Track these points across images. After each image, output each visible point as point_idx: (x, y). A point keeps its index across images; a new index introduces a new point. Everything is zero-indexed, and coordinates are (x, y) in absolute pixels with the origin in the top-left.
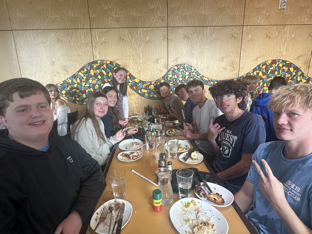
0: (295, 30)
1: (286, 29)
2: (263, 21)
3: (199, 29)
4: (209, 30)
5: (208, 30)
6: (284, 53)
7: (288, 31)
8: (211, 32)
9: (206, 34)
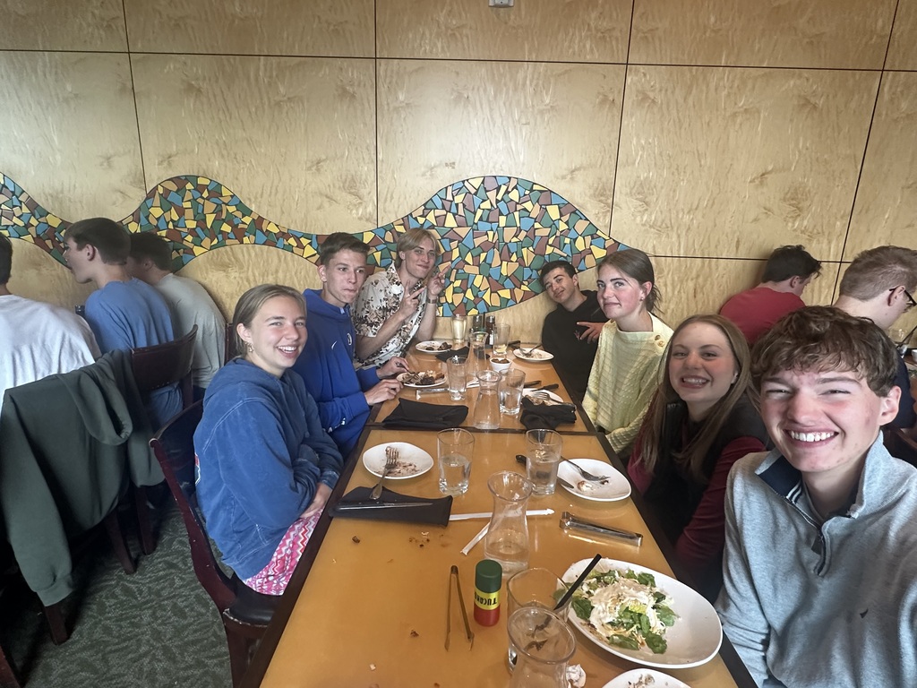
0: (552, 80)
1: (520, 76)
2: (439, 45)
3: (232, 61)
4: (266, 70)
5: (262, 67)
6: (522, 157)
7: (528, 82)
8: (271, 77)
9: (257, 80)
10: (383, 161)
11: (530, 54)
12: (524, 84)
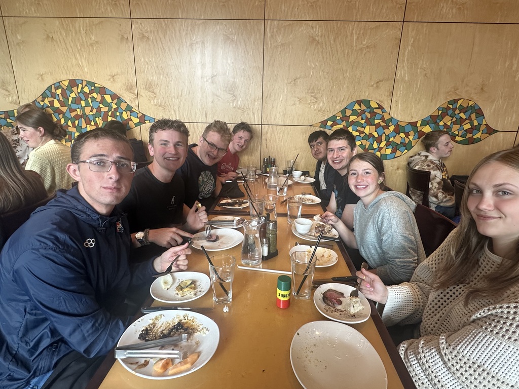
0: (94, 27)
1: (77, 25)
6: (86, 69)
7: (81, 29)
10: (16, 72)
11: (80, 13)
12: (80, 30)
